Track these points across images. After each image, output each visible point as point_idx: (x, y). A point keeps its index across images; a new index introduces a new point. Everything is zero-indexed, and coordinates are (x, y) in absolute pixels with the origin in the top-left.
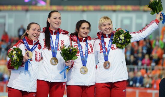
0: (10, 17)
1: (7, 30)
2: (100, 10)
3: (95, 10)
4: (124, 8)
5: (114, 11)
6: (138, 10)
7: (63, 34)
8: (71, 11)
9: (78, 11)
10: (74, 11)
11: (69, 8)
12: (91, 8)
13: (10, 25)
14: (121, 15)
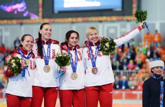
0: (6, 30)
1: (3, 42)
2: (87, 21)
3: (83, 22)
4: (109, 18)
5: (101, 22)
6: (122, 20)
7: (54, 43)
8: (61, 23)
9: (68, 23)
10: (65, 23)
13: (6, 38)
14: (107, 25)
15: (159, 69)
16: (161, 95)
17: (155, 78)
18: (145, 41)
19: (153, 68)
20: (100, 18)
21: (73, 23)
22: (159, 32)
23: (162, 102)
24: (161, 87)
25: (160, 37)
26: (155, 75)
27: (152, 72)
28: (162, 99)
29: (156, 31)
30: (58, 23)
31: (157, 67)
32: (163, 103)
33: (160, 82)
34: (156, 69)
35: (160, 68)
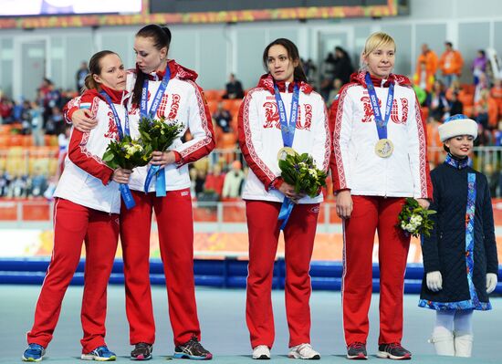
0: (56, 44)
2: (269, 20)
3: (257, 21)
4: (325, 13)
5: (303, 20)
6: (360, 17)
8: (200, 24)
9: (216, 24)
10: (208, 23)
11: (195, 17)
12: (248, 15)
13: (56, 62)
14: (317, 28)
15: (465, 141)
16: (468, 208)
17: (454, 165)
18: (420, 72)
19: (449, 139)
20: (303, 13)
21: (230, 23)
22: (455, 47)
23: (470, 227)
24: (468, 188)
25: (458, 59)
26: (454, 157)
27: (447, 149)
28: (472, 218)
29: (450, 44)
30: (190, 24)
31: (460, 137)
32: (475, 229)
33: (467, 176)
34: (458, 143)
35: (465, 138)
